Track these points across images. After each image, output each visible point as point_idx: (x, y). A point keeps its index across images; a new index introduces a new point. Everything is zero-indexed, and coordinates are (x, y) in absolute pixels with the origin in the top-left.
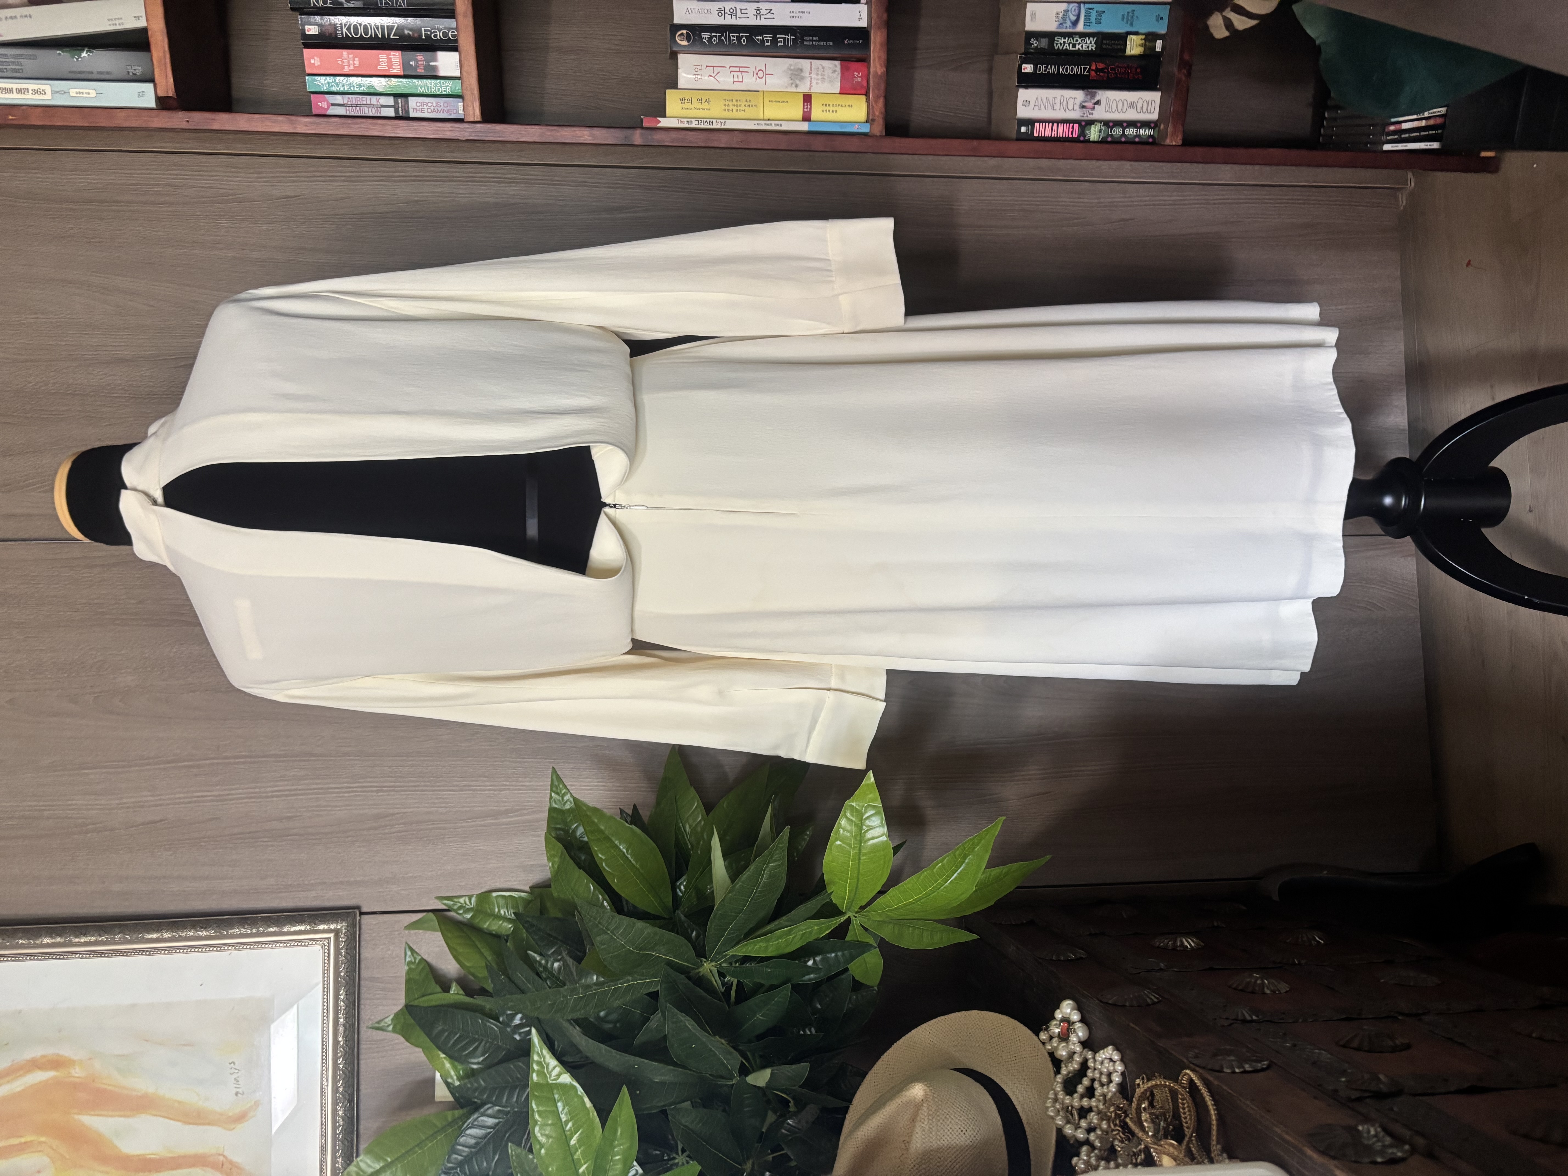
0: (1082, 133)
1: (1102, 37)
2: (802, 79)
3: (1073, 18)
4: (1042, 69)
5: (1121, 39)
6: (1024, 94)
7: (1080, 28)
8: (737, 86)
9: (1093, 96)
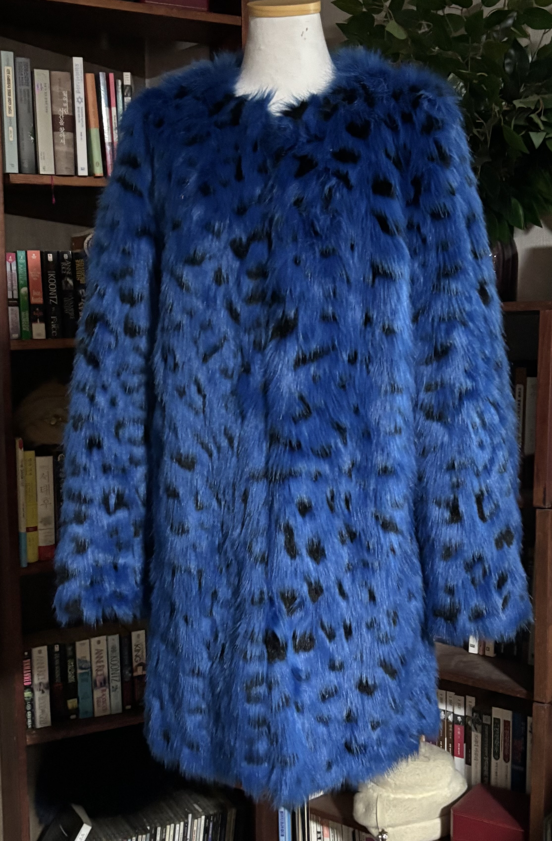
0: (26, 687)
1: (75, 684)
2: (45, 525)
3: (83, 666)
4: (57, 656)
5: (75, 696)
6: (44, 649)
7: (79, 671)
8: (39, 489)
9: (46, 688)
